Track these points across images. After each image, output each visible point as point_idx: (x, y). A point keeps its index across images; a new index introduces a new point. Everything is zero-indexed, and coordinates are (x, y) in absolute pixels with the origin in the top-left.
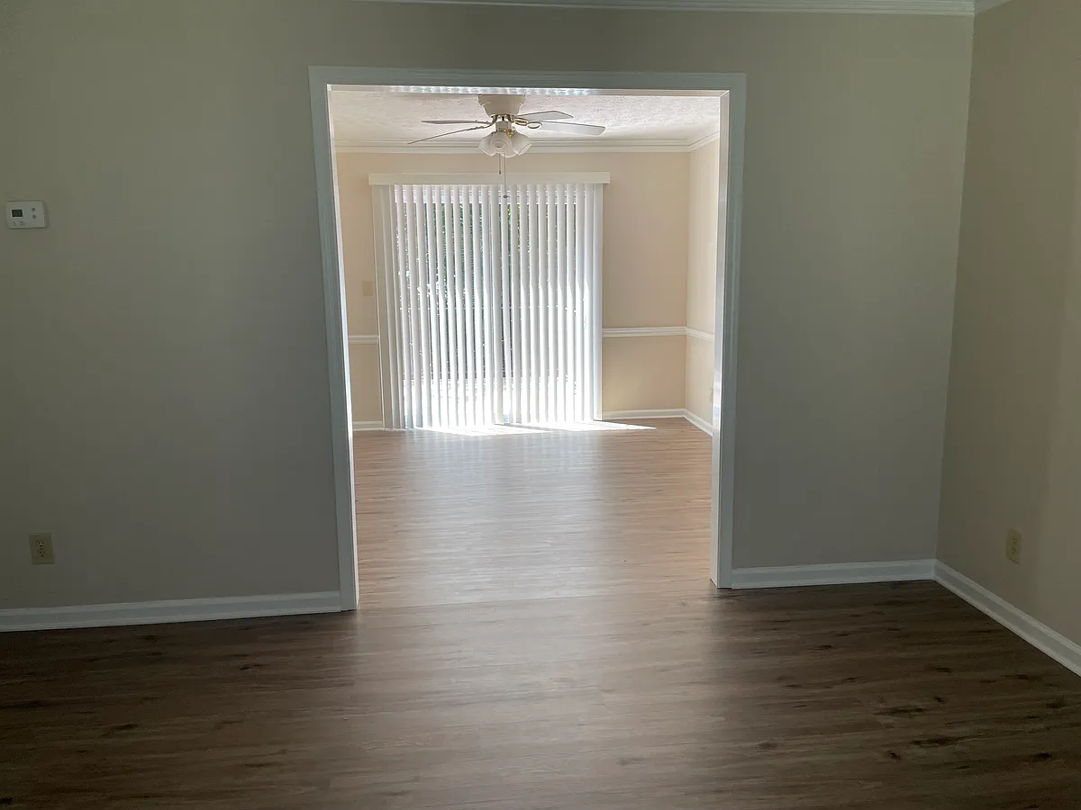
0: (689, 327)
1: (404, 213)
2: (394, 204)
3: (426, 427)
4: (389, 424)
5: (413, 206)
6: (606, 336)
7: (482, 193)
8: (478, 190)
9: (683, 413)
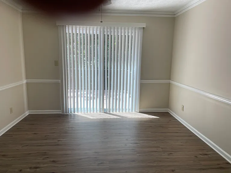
0: (172, 80)
1: (70, 36)
2: (66, 33)
3: (76, 113)
4: (63, 111)
5: (73, 34)
6: (141, 82)
7: (98, 29)
8: (97, 28)
9: (168, 110)
